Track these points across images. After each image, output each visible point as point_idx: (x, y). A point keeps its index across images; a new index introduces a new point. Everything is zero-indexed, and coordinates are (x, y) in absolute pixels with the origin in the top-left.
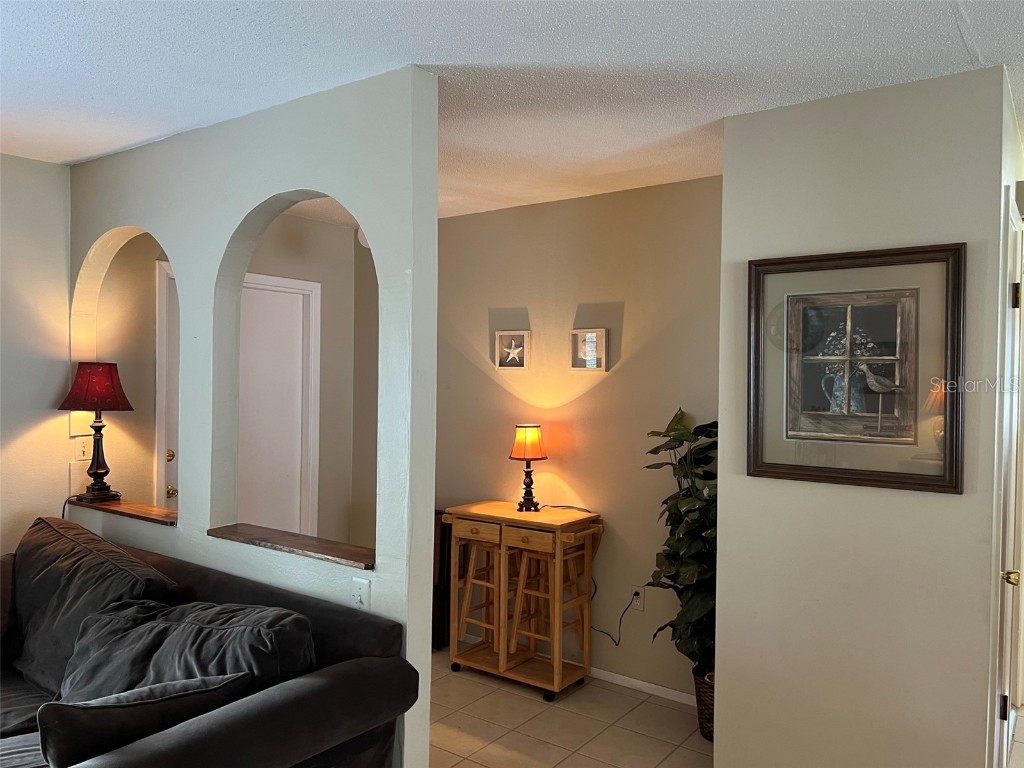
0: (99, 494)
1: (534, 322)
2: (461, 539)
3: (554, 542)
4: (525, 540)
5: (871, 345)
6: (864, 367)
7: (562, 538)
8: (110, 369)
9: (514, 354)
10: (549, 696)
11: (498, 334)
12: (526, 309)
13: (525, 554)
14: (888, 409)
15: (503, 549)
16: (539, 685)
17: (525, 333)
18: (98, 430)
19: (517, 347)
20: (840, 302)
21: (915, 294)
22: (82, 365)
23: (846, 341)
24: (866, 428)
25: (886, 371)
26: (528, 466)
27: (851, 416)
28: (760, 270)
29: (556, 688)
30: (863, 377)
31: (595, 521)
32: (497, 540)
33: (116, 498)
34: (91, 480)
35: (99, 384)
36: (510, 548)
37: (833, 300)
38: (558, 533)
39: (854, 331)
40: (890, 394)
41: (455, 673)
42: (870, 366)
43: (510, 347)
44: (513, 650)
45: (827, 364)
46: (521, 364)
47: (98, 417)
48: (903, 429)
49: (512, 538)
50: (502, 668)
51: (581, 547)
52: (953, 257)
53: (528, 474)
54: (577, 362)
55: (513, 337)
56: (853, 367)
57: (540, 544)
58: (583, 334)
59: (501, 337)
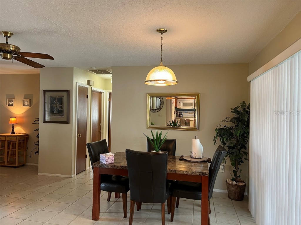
1: (16, 97)
3: (16, 139)
4: (11, 139)
5: (59, 103)
7: (18, 138)
9: (11, 103)
10: (15, 167)
11: (8, 99)
12: (14, 95)
14: (61, 113)
15: (6, 141)
16: (13, 166)
17: (14, 99)
19: (12, 102)
20: (55, 97)
21: (64, 96)
23: (56, 103)
24: (58, 115)
25: (61, 107)
26: (13, 125)
27: (57, 113)
28: (45, 92)
30: (58, 108)
31: (27, 135)
32: (5, 140)
36: (8, 141)
37: (54, 97)
38: (17, 137)
39: (57, 101)
40: (61, 111)
42: (59, 106)
44: (8, 161)
45: (53, 106)
46: (13, 106)
48: (63, 115)
49: (8, 139)
50: (6, 164)
51: (24, 140)
52: (68, 92)
53: (13, 127)
54: (24, 105)
55: (11, 100)
56: (57, 107)
57: (14, 139)
58: (25, 100)
59: (8, 100)
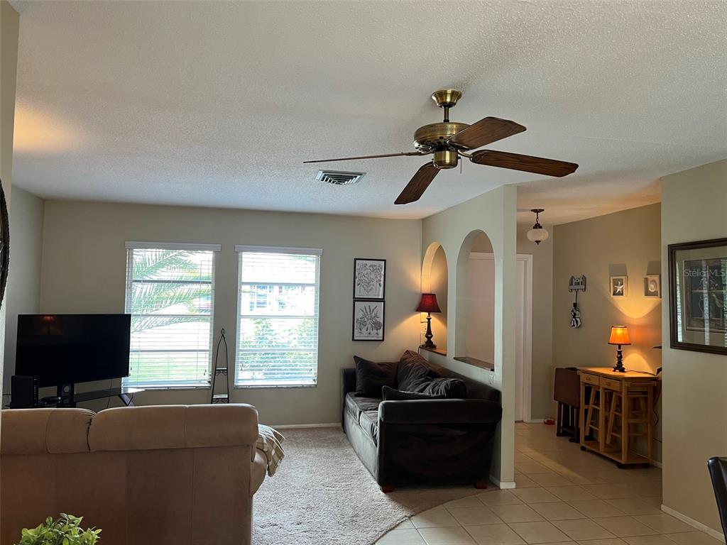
0: (429, 345)
1: (629, 271)
2: (586, 384)
3: (622, 386)
4: (609, 384)
5: (716, 285)
6: (714, 295)
7: (625, 384)
8: (433, 296)
9: (619, 289)
10: (621, 466)
11: (612, 278)
12: (625, 265)
13: (614, 393)
15: (601, 388)
16: (616, 460)
17: (623, 277)
18: (429, 319)
19: (621, 285)
22: (424, 295)
24: (716, 325)
26: (620, 348)
27: (711, 319)
28: (673, 249)
29: (623, 461)
30: (714, 300)
32: (597, 384)
33: (435, 347)
34: (427, 339)
35: (429, 302)
36: (605, 389)
38: (623, 381)
41: (582, 451)
42: (716, 295)
43: (617, 285)
44: (607, 442)
45: (700, 294)
46: (622, 294)
47: (429, 315)
49: (603, 384)
50: (602, 450)
53: (620, 353)
54: (647, 293)
55: (619, 280)
57: (615, 386)
58: (650, 278)
59: (613, 280)
